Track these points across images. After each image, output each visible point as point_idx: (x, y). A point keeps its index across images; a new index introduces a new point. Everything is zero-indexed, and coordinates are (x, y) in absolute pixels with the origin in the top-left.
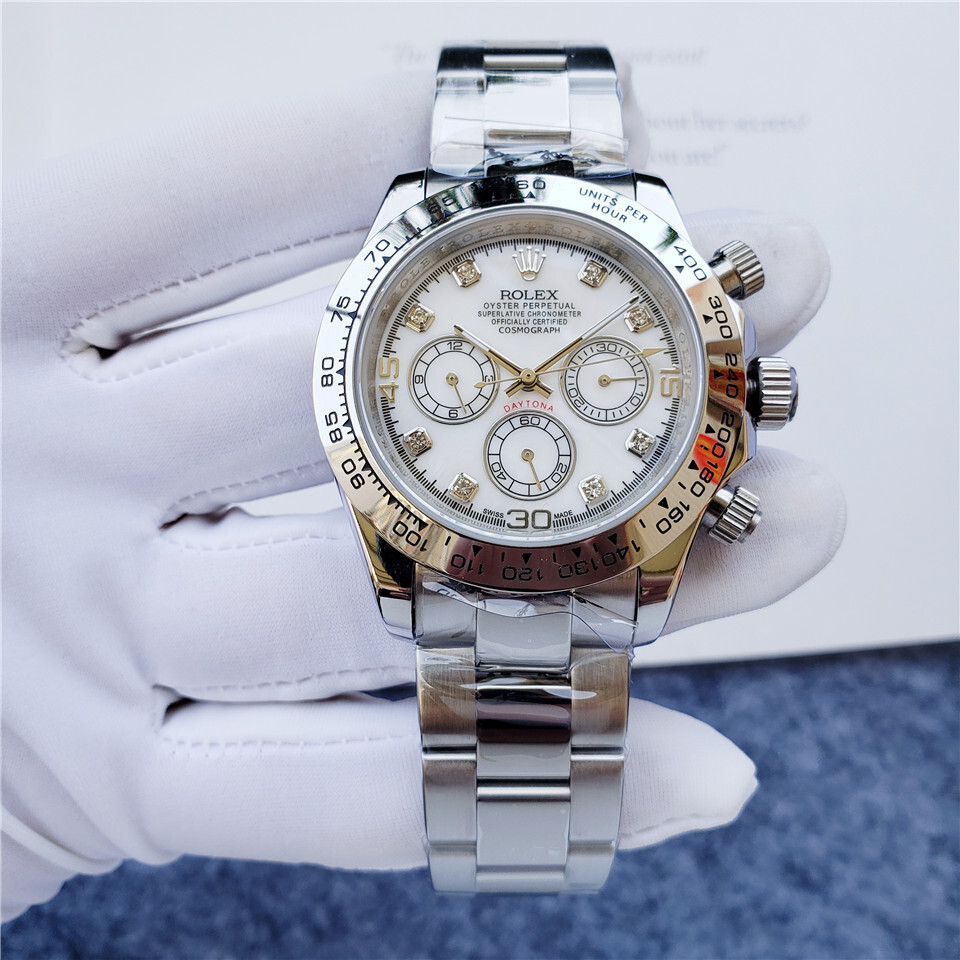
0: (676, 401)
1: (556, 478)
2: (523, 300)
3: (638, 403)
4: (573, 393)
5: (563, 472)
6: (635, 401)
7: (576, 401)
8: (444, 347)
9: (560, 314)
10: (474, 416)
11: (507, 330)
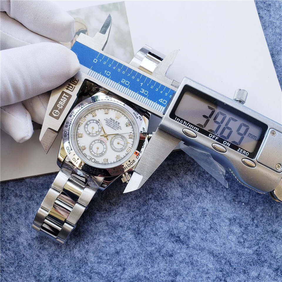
0: (128, 153)
1: (100, 155)
2: (113, 122)
3: (122, 150)
4: (112, 142)
5: (102, 154)
6: (121, 149)
7: (112, 144)
8: (95, 121)
9: (118, 127)
10: (93, 136)
11: (107, 125)
